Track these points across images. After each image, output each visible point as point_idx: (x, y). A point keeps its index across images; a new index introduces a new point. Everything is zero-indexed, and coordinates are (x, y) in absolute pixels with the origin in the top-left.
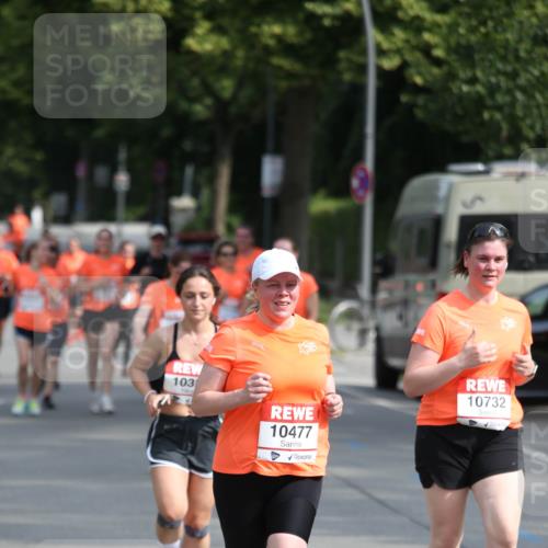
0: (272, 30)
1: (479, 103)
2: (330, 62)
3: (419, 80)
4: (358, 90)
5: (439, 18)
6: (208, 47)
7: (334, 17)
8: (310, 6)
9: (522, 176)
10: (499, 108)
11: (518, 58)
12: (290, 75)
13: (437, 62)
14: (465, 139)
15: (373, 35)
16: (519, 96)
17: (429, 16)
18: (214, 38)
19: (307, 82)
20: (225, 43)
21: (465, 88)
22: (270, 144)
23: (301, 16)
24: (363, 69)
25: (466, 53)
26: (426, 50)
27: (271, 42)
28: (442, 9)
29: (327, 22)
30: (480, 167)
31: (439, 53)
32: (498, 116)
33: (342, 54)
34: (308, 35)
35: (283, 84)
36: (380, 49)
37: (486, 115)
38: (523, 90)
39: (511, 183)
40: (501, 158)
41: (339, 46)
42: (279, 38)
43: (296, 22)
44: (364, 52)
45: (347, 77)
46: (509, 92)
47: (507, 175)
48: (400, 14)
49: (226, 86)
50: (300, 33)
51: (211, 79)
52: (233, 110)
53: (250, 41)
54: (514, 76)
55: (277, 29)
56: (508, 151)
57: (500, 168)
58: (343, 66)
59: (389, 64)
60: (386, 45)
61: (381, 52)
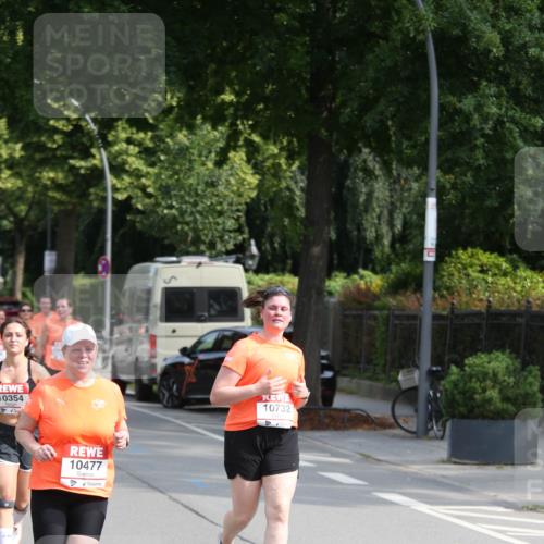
0: (48, 175)
1: (175, 220)
2: (84, 195)
3: (140, 206)
4: (102, 212)
5: (151, 170)
6: (9, 185)
7: (87, 169)
8: (72, 162)
9: (200, 264)
10: (187, 224)
11: (197, 195)
12: (60, 203)
13: (150, 196)
14: (167, 242)
15: (110, 179)
16: (198, 216)
17: (144, 169)
18: (13, 180)
19: (70, 207)
20: (19, 183)
21: (166, 211)
22: (49, 245)
23: (66, 167)
24: (104, 199)
25: (165, 191)
26: (143, 189)
27: (49, 183)
28: (152, 165)
29: (82, 171)
30: (174, 259)
31: (150, 190)
32: (186, 228)
33: (92, 190)
34: (71, 179)
35: (56, 208)
36: (115, 188)
37: (179, 227)
38: (201, 213)
39: (193, 268)
40: (188, 253)
41: (90, 186)
42: (53, 180)
43: (63, 171)
44: (105, 190)
45: (95, 204)
46: (192, 214)
47: (190, 264)
48: (127, 167)
49: (22, 209)
50: (66, 178)
51: (12, 205)
52: (26, 223)
53: (35, 182)
54: (195, 204)
55: (52, 175)
56: (192, 249)
57: (186, 260)
58: (92, 197)
59: (121, 197)
60: (118, 186)
61: (115, 189)
